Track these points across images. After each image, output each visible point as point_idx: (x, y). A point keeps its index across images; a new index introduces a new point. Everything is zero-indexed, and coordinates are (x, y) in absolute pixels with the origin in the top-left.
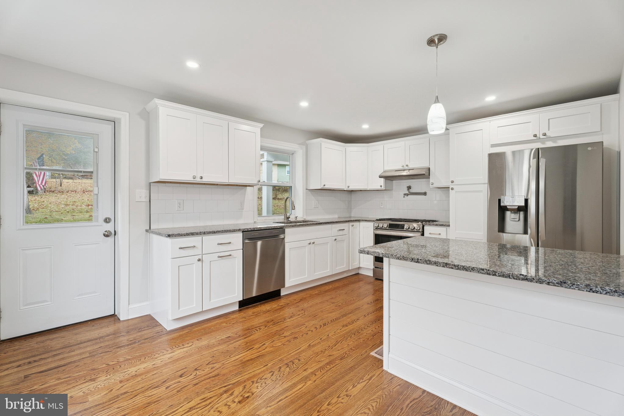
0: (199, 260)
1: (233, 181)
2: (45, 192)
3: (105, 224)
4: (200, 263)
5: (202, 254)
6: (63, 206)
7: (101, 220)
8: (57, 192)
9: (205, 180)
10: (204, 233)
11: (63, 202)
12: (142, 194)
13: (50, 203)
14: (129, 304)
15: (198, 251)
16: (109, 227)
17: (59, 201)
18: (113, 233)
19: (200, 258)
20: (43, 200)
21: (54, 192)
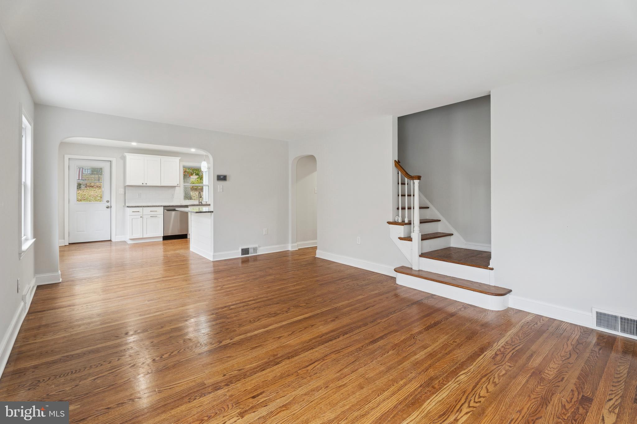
0: (141, 217)
1: (163, 185)
2: (86, 187)
3: (107, 203)
4: (142, 218)
5: (143, 215)
6: (99, 198)
7: (105, 201)
8: (95, 187)
9: (148, 185)
10: (144, 206)
11: (99, 195)
12: (121, 191)
13: (90, 196)
14: (116, 235)
15: (141, 213)
16: (109, 204)
17: (96, 194)
18: (110, 207)
19: (142, 216)
20: (84, 194)
21: (93, 187)
